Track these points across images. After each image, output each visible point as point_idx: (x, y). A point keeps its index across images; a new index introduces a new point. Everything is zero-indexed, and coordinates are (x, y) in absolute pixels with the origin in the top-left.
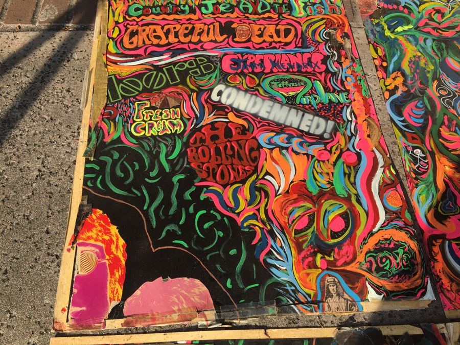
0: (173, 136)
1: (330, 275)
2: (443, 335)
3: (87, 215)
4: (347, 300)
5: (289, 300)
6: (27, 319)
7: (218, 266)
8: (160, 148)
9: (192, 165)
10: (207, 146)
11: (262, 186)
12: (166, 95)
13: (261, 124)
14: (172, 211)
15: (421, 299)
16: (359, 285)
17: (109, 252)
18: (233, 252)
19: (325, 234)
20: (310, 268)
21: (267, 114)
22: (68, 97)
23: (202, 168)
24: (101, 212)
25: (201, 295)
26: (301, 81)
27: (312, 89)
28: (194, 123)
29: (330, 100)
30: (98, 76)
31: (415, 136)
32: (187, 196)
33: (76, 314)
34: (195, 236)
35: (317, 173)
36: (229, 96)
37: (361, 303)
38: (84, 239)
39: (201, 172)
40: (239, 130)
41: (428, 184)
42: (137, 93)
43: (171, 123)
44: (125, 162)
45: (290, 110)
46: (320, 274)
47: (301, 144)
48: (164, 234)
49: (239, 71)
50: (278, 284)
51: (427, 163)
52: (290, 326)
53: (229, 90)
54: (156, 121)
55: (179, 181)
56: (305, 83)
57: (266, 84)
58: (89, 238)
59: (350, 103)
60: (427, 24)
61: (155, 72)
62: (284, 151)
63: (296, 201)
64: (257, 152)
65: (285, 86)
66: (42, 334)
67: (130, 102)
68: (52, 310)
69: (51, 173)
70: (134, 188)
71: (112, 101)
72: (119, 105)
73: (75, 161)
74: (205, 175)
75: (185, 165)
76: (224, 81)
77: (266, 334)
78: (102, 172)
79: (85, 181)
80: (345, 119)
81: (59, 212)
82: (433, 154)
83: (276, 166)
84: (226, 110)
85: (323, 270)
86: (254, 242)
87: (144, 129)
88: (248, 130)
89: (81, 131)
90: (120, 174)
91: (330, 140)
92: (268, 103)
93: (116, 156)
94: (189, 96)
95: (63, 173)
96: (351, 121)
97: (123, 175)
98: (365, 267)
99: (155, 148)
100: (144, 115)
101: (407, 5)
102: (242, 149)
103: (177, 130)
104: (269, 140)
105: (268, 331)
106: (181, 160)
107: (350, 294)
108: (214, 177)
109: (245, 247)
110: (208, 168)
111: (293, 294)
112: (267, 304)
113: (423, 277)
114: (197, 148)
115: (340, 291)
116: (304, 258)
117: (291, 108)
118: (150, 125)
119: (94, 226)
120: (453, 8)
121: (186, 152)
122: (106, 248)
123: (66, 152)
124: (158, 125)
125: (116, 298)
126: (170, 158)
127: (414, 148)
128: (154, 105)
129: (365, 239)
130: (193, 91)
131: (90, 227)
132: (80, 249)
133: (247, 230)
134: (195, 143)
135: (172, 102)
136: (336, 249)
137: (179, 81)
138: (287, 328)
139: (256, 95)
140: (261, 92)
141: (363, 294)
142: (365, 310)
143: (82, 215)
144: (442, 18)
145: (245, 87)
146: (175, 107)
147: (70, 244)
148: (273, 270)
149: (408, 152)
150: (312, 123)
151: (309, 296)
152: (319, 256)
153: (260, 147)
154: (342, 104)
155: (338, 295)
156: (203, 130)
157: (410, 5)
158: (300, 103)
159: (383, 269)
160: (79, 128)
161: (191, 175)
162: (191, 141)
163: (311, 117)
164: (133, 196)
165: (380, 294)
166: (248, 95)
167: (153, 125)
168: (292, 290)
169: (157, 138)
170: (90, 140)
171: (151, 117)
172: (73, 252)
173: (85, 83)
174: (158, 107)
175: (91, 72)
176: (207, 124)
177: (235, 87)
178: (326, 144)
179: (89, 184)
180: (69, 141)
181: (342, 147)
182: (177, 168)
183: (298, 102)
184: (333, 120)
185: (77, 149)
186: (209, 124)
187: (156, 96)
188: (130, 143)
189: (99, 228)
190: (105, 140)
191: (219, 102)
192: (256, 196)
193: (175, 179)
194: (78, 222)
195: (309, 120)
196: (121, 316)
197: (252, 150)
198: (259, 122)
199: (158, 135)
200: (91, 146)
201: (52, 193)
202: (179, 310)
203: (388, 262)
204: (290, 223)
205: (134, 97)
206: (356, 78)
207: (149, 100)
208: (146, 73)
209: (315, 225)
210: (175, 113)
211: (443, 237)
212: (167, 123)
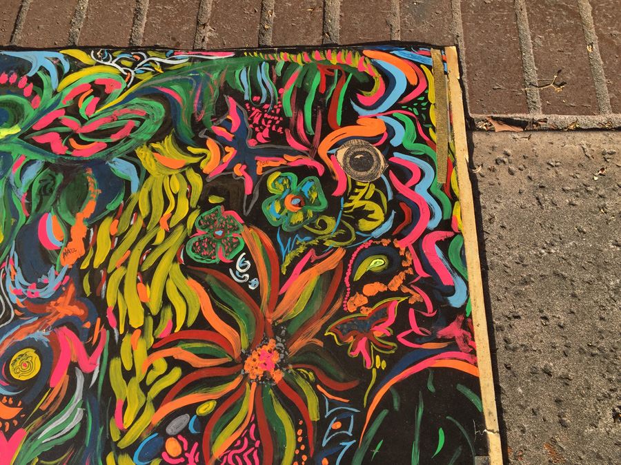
60: (57, 123)
101: (40, 74)
120: (136, 81)
144: (97, 108)
157: (47, 73)
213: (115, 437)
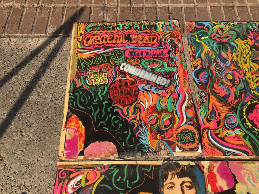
0: (104, 85)
1: (162, 142)
2: (203, 165)
3: (70, 116)
4: (168, 151)
5: (146, 151)
6: (49, 155)
7: (120, 138)
8: (98, 90)
9: (111, 97)
10: (117, 90)
11: (139, 107)
12: (102, 67)
13: (140, 80)
14: (103, 116)
15: (196, 152)
16: (173, 146)
17: (79, 131)
18: (126, 132)
19: (162, 126)
20: (155, 139)
21: (143, 76)
22: (62, 68)
23: (115, 99)
24: (75, 115)
25: (113, 148)
26: (158, 62)
27: (162, 65)
28: (113, 79)
29: (169, 70)
30: (74, 59)
31: (203, 87)
32: (109, 110)
33: (67, 154)
34: (111, 126)
35: (161, 102)
36: (127, 68)
37: (173, 153)
38: (69, 126)
39: (115, 100)
40: (131, 83)
41: (205, 107)
42: (90, 66)
43: (103, 79)
44: (84, 96)
45: (152, 74)
46: (158, 142)
47: (156, 89)
48: (99, 125)
49: (132, 57)
50: (142, 145)
51: (206, 99)
52: (146, 160)
53: (128, 65)
54: (97, 79)
55: (106, 104)
56: (160, 63)
57: (143, 63)
58: (71, 125)
59: (178, 72)
60: (215, 36)
61: (97, 57)
62: (148, 92)
63: (152, 113)
64: (138, 92)
65: (151, 64)
66: (54, 160)
67: (87, 70)
68: (58, 152)
69: (56, 99)
70: (88, 106)
71: (79, 70)
72: (82, 71)
73: (65, 95)
74: (116, 102)
75: (108, 97)
76: (125, 62)
77: (136, 163)
78: (76, 99)
79: (69, 103)
80: (175, 79)
81: (59, 115)
82: (209, 95)
83: (145, 98)
84: (126, 74)
85: (160, 140)
86: (134, 129)
87: (92, 82)
88: (134, 83)
89: (67, 82)
90: (82, 100)
91: (167, 88)
92: (143, 71)
93: (81, 93)
94: (111, 68)
95: (61, 100)
96: (177, 80)
97: (84, 101)
98: (176, 139)
99: (96, 90)
100: (92, 76)
101: (207, 26)
102: (131, 91)
103: (105, 83)
104: (143, 87)
105: (137, 162)
106: (107, 95)
107: (169, 149)
108: (120, 103)
109: (131, 130)
110: (117, 99)
111: (147, 149)
112: (137, 152)
113: (198, 144)
114: (113, 90)
115: (166, 148)
116: (153, 135)
117: (153, 74)
118: (95, 80)
119: (73, 121)
120: (228, 28)
121: (109, 92)
122: (77, 129)
123: (62, 91)
124: (98, 80)
125: (81, 148)
126: (103, 94)
127: (202, 92)
128: (96, 71)
129: (177, 129)
130: (112, 65)
131: (71, 121)
132: (68, 130)
133: (131, 124)
134: (113, 88)
135: (104, 70)
136: (166, 132)
137: (107, 61)
138: (144, 161)
139: (138, 68)
140: (141, 66)
141: (174, 150)
142: (174, 155)
143: (68, 117)
144: (223, 33)
145: (134, 64)
146: (105, 73)
147: (64, 128)
148: (141, 140)
149: (199, 94)
150: (161, 81)
151: (154, 149)
152: (159, 135)
153: (139, 90)
154: (174, 72)
155: (165, 149)
156: (116, 83)
157: (209, 26)
158: (157, 72)
159: (183, 140)
160: (66, 81)
161: (111, 101)
162: (111, 87)
163: (161, 78)
164: (87, 109)
165: (181, 150)
166: (135, 68)
167: (96, 80)
168: (147, 147)
169: (98, 86)
170: (71, 86)
171: (95, 77)
172: (65, 131)
173: (68, 61)
174: (98, 72)
175: (71, 57)
176: (118, 80)
177: (130, 64)
178: (166, 90)
179: (71, 104)
180: (62, 86)
181: (172, 91)
182: (105, 99)
183: (156, 71)
184: (170, 79)
185: (65, 90)
186: (119, 80)
187: (97, 68)
188: (86, 88)
189: (75, 122)
190: (77, 86)
191: (123, 70)
192: (136, 111)
193: (104, 103)
194: (67, 119)
195: (160, 79)
196: (83, 155)
197: (135, 91)
198: (139, 80)
199: (98, 85)
200: (71, 89)
201: (56, 108)
202: (105, 153)
203: (185, 137)
204: (149, 122)
205: (88, 68)
206: (181, 61)
207: (94, 69)
208: (93, 57)
209: (158, 123)
210: (105, 75)
211: (208, 129)
212: (101, 79)
213: (251, 88)
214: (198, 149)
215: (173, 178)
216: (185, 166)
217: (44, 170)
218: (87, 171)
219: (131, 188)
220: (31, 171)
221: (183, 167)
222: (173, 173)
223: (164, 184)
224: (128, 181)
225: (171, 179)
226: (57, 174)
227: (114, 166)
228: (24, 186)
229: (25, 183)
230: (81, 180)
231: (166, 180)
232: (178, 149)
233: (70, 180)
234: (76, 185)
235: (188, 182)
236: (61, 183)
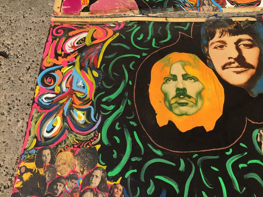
4: (214, 7)
5: (181, 6)
6: (39, 11)
15: (257, 7)
33: (64, 9)
37: (222, 9)
66: (48, 17)
68: (52, 8)
77: (166, 20)
105: (168, 19)
112: (168, 8)
115: (210, 3)
125: (86, 4)
138: (179, 18)
141: (223, 5)
142: (224, 12)
151: (192, 4)
155: (209, 5)
165: (233, 5)
168: (182, 2)
196: (88, 11)
202: (119, 8)
214: (259, 3)
215: (223, 36)
216: (240, 22)
217: (32, 27)
218: (94, 29)
219: (158, 47)
220: (14, 28)
221: (238, 23)
222: (223, 30)
223: (210, 44)
224: (154, 40)
225: (220, 37)
226: (51, 31)
227: (133, 23)
228: (3, 44)
229: (4, 41)
230: (85, 38)
231: (212, 39)
232: (228, 5)
233: (68, 38)
234: (77, 43)
235: (247, 39)
236: (56, 40)
